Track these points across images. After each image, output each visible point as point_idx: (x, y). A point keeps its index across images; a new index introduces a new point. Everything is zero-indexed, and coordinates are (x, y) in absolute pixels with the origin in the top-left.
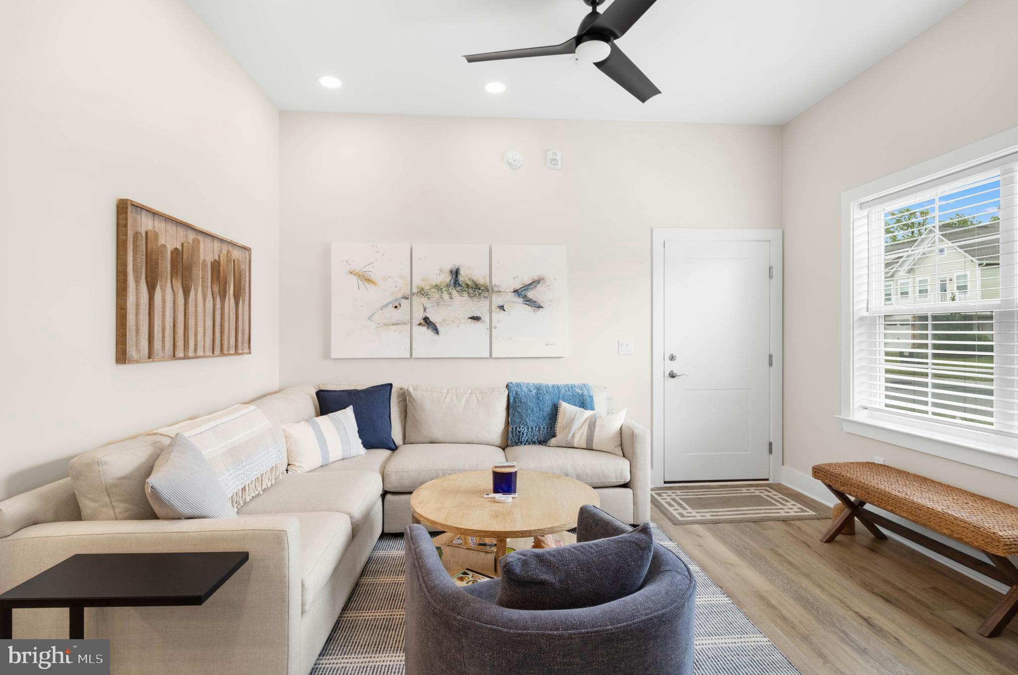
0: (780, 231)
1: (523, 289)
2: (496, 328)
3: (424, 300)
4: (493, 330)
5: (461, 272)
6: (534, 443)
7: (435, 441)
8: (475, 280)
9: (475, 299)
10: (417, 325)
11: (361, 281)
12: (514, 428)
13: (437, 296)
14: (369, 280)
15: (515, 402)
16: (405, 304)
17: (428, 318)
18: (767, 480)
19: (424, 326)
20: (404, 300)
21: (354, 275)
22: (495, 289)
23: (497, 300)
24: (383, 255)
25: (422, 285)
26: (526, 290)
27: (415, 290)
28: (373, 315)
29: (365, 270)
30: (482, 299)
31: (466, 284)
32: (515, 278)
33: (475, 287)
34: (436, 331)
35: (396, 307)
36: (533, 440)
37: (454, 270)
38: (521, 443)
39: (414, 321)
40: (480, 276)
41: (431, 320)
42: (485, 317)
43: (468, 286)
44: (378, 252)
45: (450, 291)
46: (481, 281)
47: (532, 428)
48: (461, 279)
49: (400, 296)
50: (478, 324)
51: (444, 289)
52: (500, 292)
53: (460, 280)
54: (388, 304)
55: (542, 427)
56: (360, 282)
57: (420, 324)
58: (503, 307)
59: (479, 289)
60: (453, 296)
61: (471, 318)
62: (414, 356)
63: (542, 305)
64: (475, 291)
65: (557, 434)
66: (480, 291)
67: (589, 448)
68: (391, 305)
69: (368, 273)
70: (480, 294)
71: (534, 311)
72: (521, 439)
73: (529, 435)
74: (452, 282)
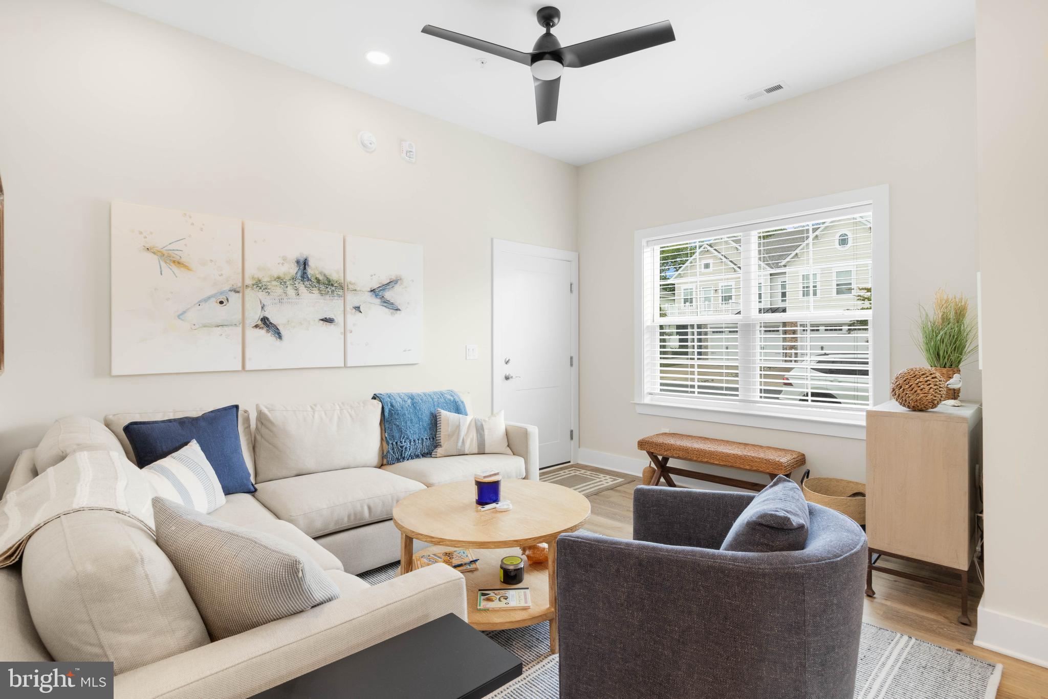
0: (577, 254)
1: (381, 289)
2: (351, 332)
3: (261, 295)
4: (349, 335)
5: (310, 264)
6: (417, 456)
7: (304, 472)
8: (327, 274)
9: (327, 297)
10: (253, 327)
11: (166, 262)
12: (394, 443)
13: (279, 290)
14: (179, 263)
15: (390, 414)
16: (235, 298)
17: (268, 319)
18: (569, 462)
19: (262, 328)
20: (233, 293)
21: (154, 253)
22: (351, 287)
23: (352, 300)
24: (202, 230)
25: (259, 275)
26: (383, 290)
27: (248, 282)
28: (184, 312)
29: (171, 247)
30: (336, 298)
31: (316, 278)
32: (372, 276)
33: (327, 282)
34: (279, 335)
35: (221, 303)
36: (417, 453)
37: (302, 260)
38: (404, 459)
39: (247, 322)
40: (333, 270)
41: (271, 321)
42: (339, 319)
43: (318, 281)
44: (193, 224)
45: (297, 285)
46: (334, 277)
47: (414, 440)
48: (310, 271)
49: (226, 287)
50: (330, 327)
51: (288, 283)
52: (355, 290)
53: (308, 273)
54: (209, 298)
55: (424, 439)
56: (163, 264)
57: (256, 326)
58: (359, 307)
59: (332, 285)
60: (300, 292)
61: (322, 320)
62: (248, 367)
63: (399, 307)
64: (327, 288)
65: (442, 444)
66: (333, 288)
67: (481, 452)
68: (213, 299)
69: (176, 252)
70: (333, 291)
71: (392, 313)
72: (405, 455)
73: (411, 449)
74: (299, 274)
